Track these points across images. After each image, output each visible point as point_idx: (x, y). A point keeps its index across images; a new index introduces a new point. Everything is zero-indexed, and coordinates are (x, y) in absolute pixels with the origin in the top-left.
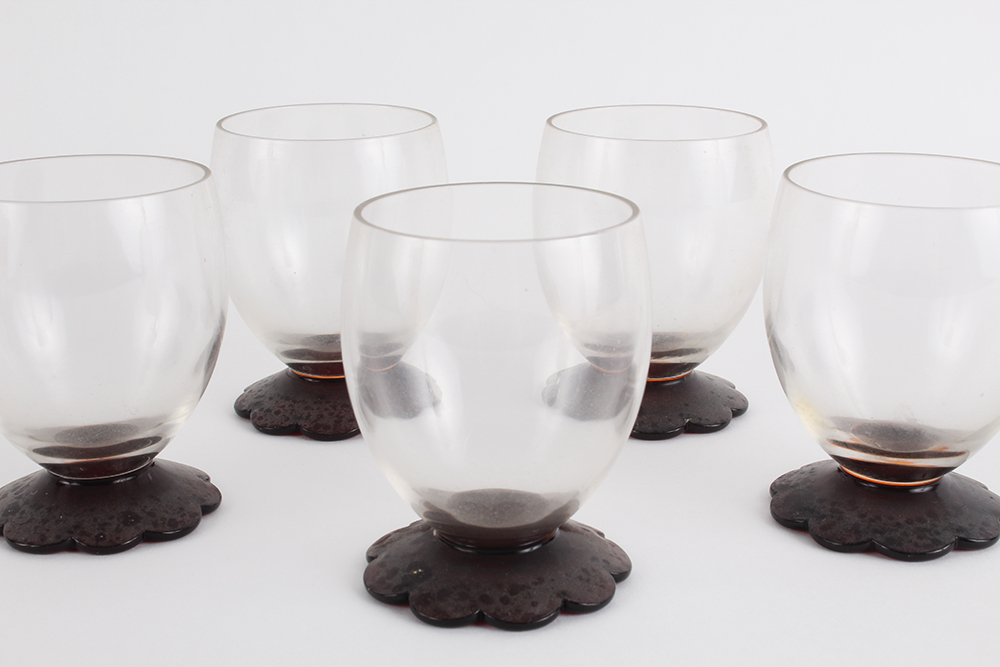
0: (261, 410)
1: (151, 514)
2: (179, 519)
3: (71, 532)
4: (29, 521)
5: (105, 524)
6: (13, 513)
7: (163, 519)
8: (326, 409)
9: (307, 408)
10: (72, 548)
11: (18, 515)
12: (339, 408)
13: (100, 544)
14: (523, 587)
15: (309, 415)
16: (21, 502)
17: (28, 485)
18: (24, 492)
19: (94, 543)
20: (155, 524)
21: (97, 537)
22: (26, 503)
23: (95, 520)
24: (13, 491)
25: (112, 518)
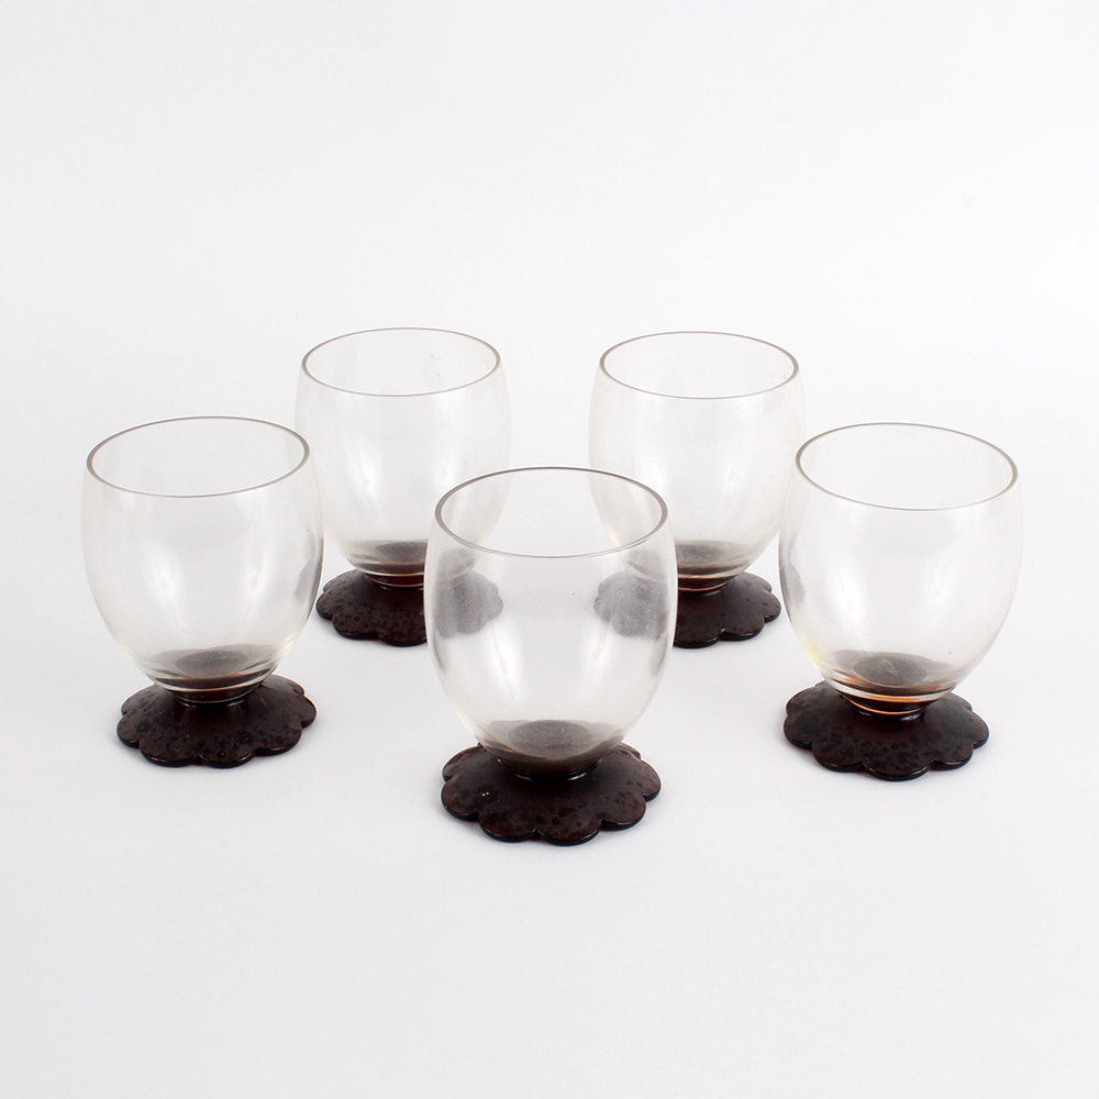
0: (342, 615)
1: (261, 733)
2: (284, 737)
3: (197, 750)
4: (161, 738)
5: (224, 743)
6: (146, 730)
7: (271, 737)
8: (401, 617)
9: (383, 616)
10: (198, 762)
11: (150, 732)
12: (412, 616)
13: (222, 760)
14: (571, 810)
15: (385, 623)
16: (151, 720)
17: (154, 703)
18: (151, 710)
19: (216, 759)
20: (265, 741)
21: (219, 754)
22: (156, 721)
23: (216, 739)
24: (142, 706)
25: (229, 737)
